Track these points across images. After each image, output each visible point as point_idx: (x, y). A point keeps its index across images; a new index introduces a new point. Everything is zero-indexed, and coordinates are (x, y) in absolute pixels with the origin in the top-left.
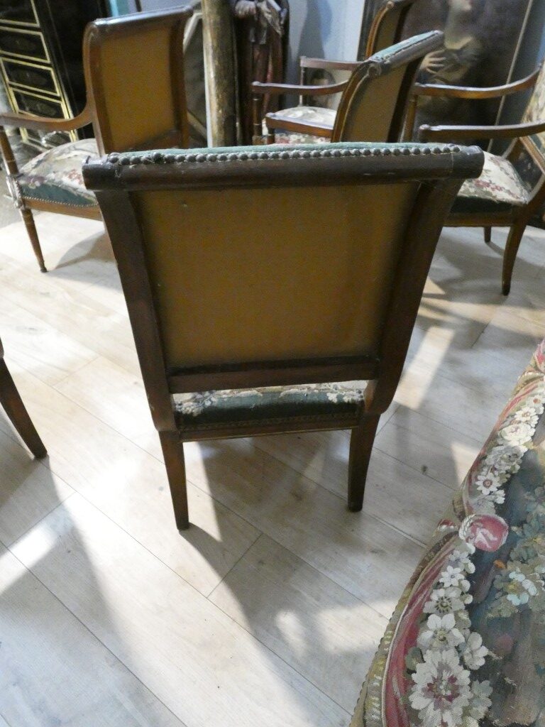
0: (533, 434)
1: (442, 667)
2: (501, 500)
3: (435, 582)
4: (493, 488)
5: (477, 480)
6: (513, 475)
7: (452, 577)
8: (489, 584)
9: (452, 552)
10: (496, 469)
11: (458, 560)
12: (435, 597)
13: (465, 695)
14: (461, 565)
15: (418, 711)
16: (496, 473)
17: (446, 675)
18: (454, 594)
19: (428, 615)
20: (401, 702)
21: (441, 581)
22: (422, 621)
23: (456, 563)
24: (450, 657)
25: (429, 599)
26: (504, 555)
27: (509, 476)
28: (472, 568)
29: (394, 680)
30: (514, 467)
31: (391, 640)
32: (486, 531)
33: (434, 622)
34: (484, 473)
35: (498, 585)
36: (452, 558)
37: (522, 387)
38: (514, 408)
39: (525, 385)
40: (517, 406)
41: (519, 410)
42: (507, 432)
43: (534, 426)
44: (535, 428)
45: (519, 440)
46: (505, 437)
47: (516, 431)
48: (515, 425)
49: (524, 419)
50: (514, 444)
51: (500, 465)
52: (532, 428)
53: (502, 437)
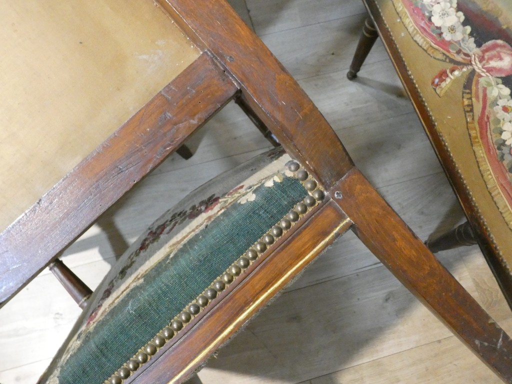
37: (471, 98)
38: (492, 133)
39: (471, 93)
40: (492, 129)
41: (501, 132)
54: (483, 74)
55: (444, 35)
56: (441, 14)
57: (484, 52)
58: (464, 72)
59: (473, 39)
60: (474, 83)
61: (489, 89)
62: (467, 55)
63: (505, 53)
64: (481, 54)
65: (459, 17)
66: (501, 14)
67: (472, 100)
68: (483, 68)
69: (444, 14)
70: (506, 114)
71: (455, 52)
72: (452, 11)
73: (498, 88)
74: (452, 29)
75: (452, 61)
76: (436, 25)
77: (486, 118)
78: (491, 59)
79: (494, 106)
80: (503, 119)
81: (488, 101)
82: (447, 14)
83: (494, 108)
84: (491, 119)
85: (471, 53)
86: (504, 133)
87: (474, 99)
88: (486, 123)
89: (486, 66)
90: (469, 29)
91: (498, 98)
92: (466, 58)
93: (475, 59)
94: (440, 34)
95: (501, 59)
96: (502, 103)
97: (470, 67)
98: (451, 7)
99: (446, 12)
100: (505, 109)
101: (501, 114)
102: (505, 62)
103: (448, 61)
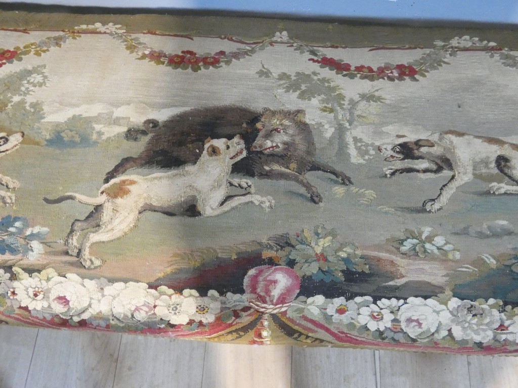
0: (419, 300)
6: (506, 304)
10: (501, 325)
16: (507, 323)
27: (509, 307)
30: (491, 307)
34: (510, 337)
37: (307, 337)
38: (363, 336)
39: (301, 334)
40: (356, 334)
41: (365, 328)
42: (420, 331)
43: (402, 301)
44: (405, 299)
45: (438, 313)
46: (433, 330)
47: (417, 321)
48: (403, 325)
49: (388, 317)
50: (445, 317)
51: (491, 322)
52: (406, 303)
53: (433, 334)
54: (283, 309)
55: (204, 321)
56: (173, 312)
57: (254, 289)
58: (269, 326)
59: (229, 294)
60: (290, 324)
61: (306, 313)
62: (246, 309)
63: (270, 275)
64: (254, 296)
65: (191, 295)
66: (215, 251)
67: (309, 337)
68: (276, 305)
69: (175, 308)
70: (347, 313)
71: (234, 318)
72: (176, 298)
73: (310, 304)
74: (202, 309)
75: (246, 329)
76: (185, 323)
77: (341, 335)
78: (268, 291)
79: (331, 319)
80: (352, 319)
81: (321, 322)
82: (178, 305)
83: (334, 321)
84: (345, 331)
85: (247, 304)
86: (369, 326)
87: (310, 334)
88: (347, 336)
89: (275, 301)
90: (213, 292)
91: (323, 310)
92: (249, 312)
93: (257, 305)
94: (201, 324)
95: (275, 282)
96: (331, 310)
97: (266, 316)
98: (170, 296)
99: (173, 305)
100: (341, 311)
101: (345, 318)
102: (282, 280)
103: (242, 333)
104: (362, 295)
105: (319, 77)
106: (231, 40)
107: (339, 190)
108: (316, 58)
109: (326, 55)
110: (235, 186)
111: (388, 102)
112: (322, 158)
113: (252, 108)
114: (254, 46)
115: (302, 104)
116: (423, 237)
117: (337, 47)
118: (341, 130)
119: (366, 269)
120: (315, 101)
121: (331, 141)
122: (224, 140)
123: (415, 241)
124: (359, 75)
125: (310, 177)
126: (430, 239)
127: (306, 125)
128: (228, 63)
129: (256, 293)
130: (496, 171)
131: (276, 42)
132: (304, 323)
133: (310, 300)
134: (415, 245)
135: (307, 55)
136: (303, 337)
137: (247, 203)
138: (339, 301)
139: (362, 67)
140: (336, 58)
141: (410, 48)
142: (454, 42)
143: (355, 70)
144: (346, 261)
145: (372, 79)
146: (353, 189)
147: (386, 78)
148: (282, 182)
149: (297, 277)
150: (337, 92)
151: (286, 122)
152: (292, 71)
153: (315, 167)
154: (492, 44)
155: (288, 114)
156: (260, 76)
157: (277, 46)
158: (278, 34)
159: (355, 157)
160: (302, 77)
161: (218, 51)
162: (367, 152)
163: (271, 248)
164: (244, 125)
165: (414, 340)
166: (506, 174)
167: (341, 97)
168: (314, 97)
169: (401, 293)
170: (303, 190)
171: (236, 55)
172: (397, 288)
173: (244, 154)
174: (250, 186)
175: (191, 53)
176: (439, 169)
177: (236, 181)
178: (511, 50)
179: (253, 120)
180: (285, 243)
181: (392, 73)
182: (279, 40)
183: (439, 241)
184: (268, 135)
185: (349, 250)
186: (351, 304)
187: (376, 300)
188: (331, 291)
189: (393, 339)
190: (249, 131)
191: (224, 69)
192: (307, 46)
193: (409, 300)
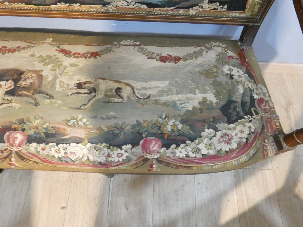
0: (75, 144)
1: (220, 142)
2: (129, 146)
3: (186, 158)
4: (123, 152)
5: (119, 161)
6: (110, 146)
7: (181, 152)
8: (178, 137)
9: (169, 157)
10: (108, 154)
11: (172, 153)
12: (194, 155)
13: (224, 131)
14: (174, 151)
15: (238, 144)
16: (111, 153)
17: (222, 140)
18: (189, 149)
19: (202, 155)
20: (238, 151)
21: (185, 156)
22: (206, 156)
23: (174, 153)
24: (215, 140)
25: (196, 157)
26: (161, 136)
27: (111, 147)
28: (173, 146)
29: (232, 156)
30: (104, 147)
31: (218, 165)
32: (151, 147)
33: (204, 151)
34: (113, 160)
35: (177, 134)
36: (171, 156)
37: (30, 161)
38: (53, 160)
39: (27, 159)
40: (50, 159)
41: (54, 156)
42: (76, 157)
43: (68, 145)
44: (69, 144)
45: (82, 149)
46: (81, 157)
47: (74, 153)
48: (69, 155)
49: (63, 152)
50: (85, 151)
51: (105, 153)
52: (69, 146)
53: (81, 159)
54: (20, 149)
57: (9, 141)
58: (14, 156)
60: (23, 155)
61: (29, 150)
62: (6, 149)
63: (14, 135)
64: (9, 144)
67: (31, 160)
68: (17, 147)
70: (46, 150)
71: (1, 154)
73: (31, 147)
75: (5, 158)
77: (44, 159)
78: (14, 142)
79: (39, 153)
80: (48, 153)
81: (35, 154)
83: (40, 153)
84: (45, 157)
85: (6, 148)
86: (55, 156)
87: (31, 159)
88: (46, 160)
89: (17, 146)
91: (36, 149)
92: (7, 151)
93: (10, 148)
95: (17, 138)
96: (39, 149)
97: (13, 152)
100: (43, 149)
101: (45, 152)
102: (19, 137)
103: (4, 160)
104: (52, 142)
105: (56, 57)
106: (26, 42)
107: (48, 101)
108: (58, 49)
109: (63, 48)
110: (5, 100)
111: (80, 67)
112: (43, 89)
113: (21, 69)
114: (35, 44)
115: (43, 68)
116: (78, 119)
117: (70, 45)
118: (55, 78)
119: (54, 132)
120: (49, 67)
121: (49, 82)
122: (5, 82)
123: (75, 121)
124: (73, 56)
125: (37, 96)
126: (81, 120)
127: (41, 76)
128: (19, 51)
129: (9, 143)
130: (115, 93)
131: (46, 43)
132: (28, 155)
133: (31, 145)
134: (74, 123)
135: (56, 48)
136: (28, 161)
137: (9, 107)
138: (43, 145)
139: (77, 53)
140: (67, 49)
141: (102, 45)
142: (122, 43)
143: (73, 54)
144: (46, 129)
145: (77, 57)
146: (53, 100)
147: (83, 57)
148: (25, 98)
149: (25, 135)
150: (60, 63)
151: (34, 75)
152: (44, 55)
153: (40, 92)
154: (138, 43)
155: (36, 72)
156: (30, 57)
157: (45, 45)
158: (48, 39)
159: (58, 88)
160: (49, 57)
161: (18, 46)
162: (63, 86)
163: (16, 124)
164: (16, 76)
165: (74, 162)
166: (118, 95)
167: (61, 65)
168: (49, 65)
169: (67, 142)
170: (33, 101)
171: (24, 48)
172: (66, 140)
173: (13, 87)
174: (12, 100)
175: (5, 47)
176: (91, 93)
177: (6, 98)
178: (145, 46)
179: (21, 74)
180: (22, 122)
181: (87, 55)
182: (47, 42)
183: (84, 120)
184: (25, 80)
185: (47, 124)
186: (47, 146)
187: (58, 144)
188: (39, 141)
189: (65, 161)
190: (17, 78)
191: (16, 54)
192: (57, 44)
193: (70, 145)
